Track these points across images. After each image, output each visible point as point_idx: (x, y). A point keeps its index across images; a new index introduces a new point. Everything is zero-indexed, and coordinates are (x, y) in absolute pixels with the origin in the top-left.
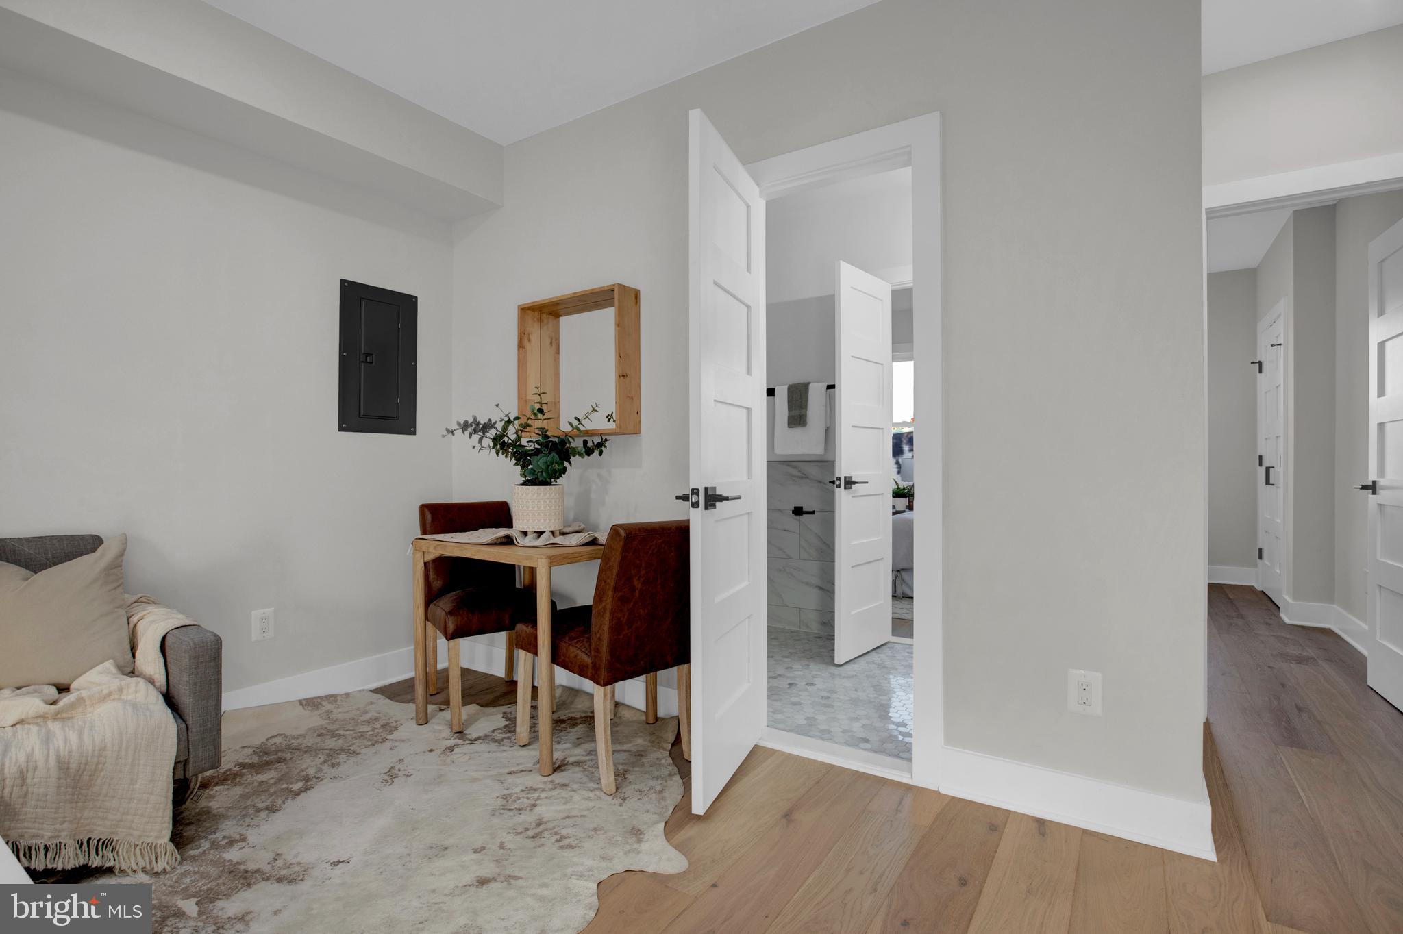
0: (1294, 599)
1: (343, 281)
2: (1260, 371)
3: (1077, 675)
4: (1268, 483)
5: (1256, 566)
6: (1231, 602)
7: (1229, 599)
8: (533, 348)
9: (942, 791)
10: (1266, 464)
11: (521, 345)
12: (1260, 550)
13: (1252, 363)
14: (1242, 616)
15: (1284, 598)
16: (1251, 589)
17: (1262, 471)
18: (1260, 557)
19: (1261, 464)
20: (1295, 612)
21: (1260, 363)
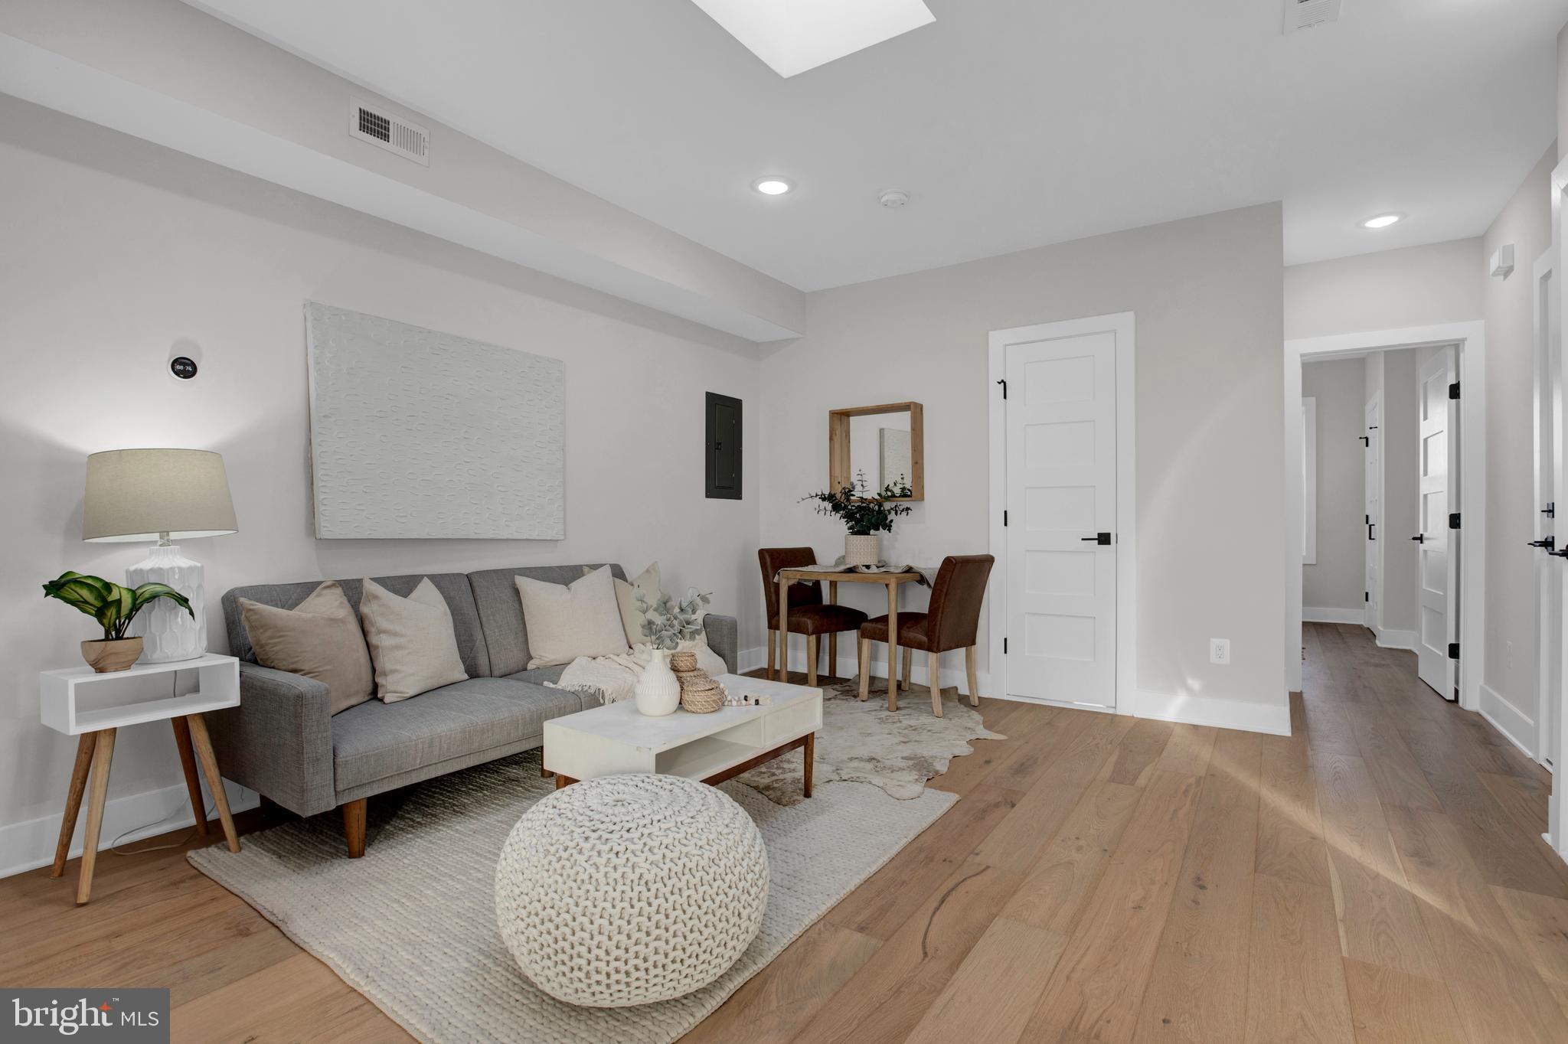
0: (1385, 626)
1: (707, 393)
2: (1367, 445)
3: (1215, 642)
4: (1370, 538)
5: (1364, 608)
6: (1340, 634)
7: (1339, 632)
8: (837, 439)
9: (1135, 716)
10: (1370, 523)
11: (831, 439)
12: (1367, 594)
13: (1361, 438)
14: (1345, 643)
15: (1379, 628)
16: (1360, 627)
17: (1368, 526)
18: (1367, 600)
19: (1367, 523)
20: (1386, 639)
21: (1367, 439)
